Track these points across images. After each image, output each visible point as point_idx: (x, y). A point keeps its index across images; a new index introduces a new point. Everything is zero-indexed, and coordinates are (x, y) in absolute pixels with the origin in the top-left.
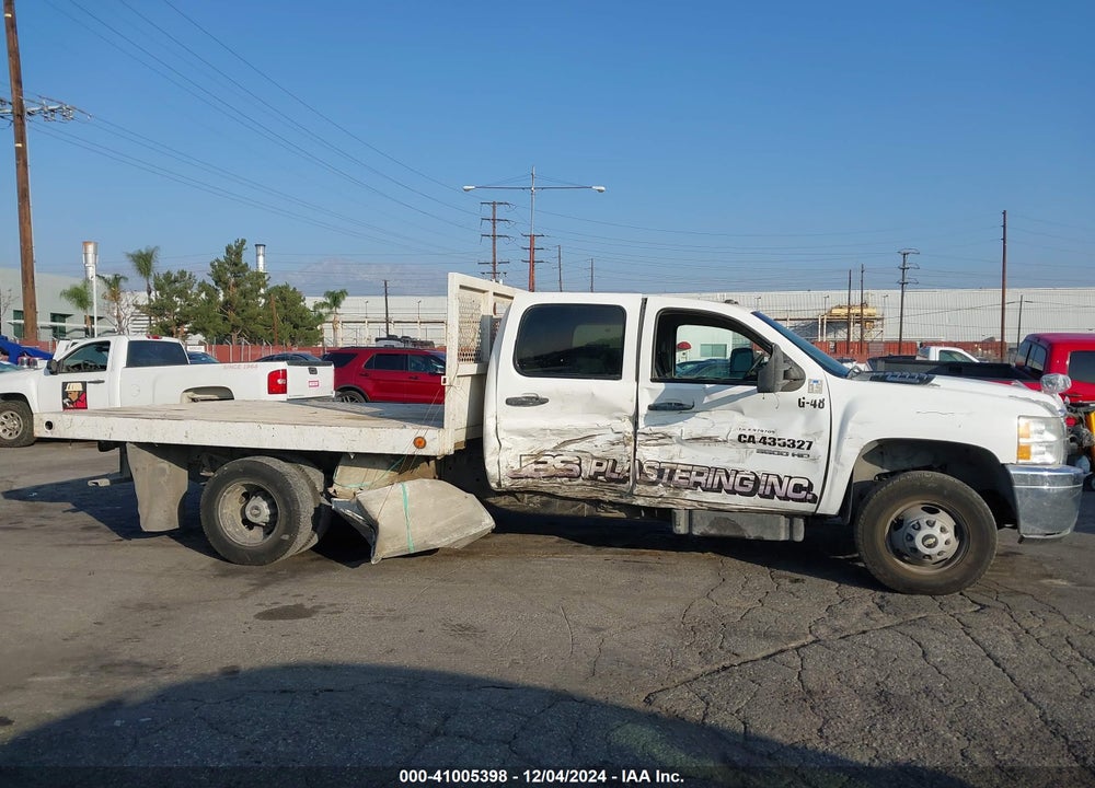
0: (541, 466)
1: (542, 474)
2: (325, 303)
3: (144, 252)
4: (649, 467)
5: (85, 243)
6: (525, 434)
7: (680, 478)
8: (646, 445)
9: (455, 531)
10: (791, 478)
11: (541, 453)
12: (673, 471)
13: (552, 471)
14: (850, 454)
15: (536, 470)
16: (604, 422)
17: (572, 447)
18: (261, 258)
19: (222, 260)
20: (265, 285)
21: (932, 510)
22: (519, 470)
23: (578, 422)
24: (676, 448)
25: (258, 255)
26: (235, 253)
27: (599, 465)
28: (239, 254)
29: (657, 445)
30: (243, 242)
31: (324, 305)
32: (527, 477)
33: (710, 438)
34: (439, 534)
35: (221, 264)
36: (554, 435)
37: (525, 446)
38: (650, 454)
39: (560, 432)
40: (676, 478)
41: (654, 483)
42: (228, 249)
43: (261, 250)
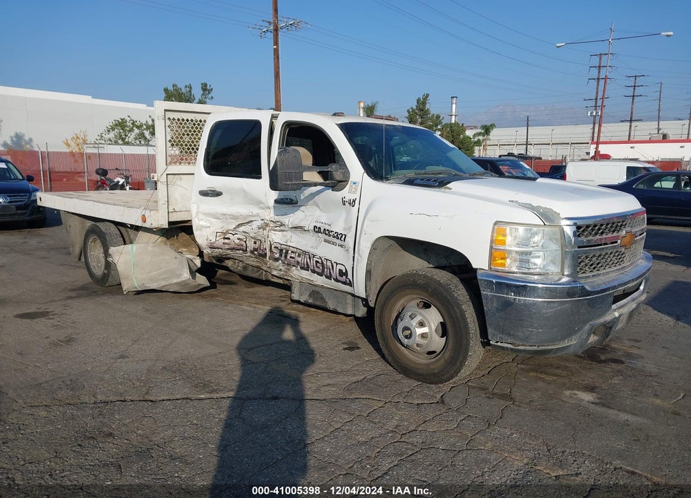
0: (227, 241)
1: (227, 247)
2: (480, 133)
3: (370, 105)
4: (275, 247)
5: (359, 102)
6: (215, 216)
7: (291, 257)
8: (275, 230)
9: (164, 279)
10: (337, 264)
11: (227, 232)
12: (287, 252)
13: (233, 245)
14: (365, 247)
15: (224, 243)
16: (256, 211)
17: (242, 229)
18: (454, 106)
19: (415, 108)
20: (440, 123)
21: (427, 306)
22: (214, 243)
23: (244, 210)
24: (289, 234)
25: (452, 104)
26: (422, 103)
27: (255, 243)
28: (424, 103)
29: (280, 231)
30: (428, 95)
31: (479, 134)
32: (218, 248)
33: (301, 227)
34: (152, 280)
35: (413, 110)
36: (232, 219)
37: (218, 226)
38: (277, 237)
39: (234, 217)
40: (288, 257)
41: (277, 260)
42: (418, 100)
43: (454, 101)
